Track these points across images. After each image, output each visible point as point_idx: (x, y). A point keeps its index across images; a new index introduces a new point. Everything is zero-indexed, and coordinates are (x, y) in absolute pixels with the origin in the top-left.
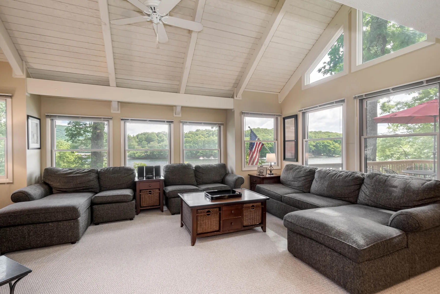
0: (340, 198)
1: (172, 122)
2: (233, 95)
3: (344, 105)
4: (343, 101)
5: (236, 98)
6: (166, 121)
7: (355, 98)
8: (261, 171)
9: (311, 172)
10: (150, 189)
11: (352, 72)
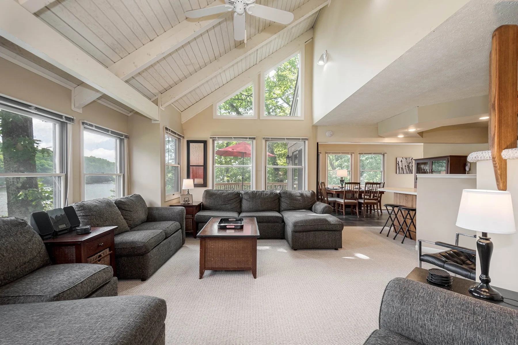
1: (73, 119)
2: (156, 102)
3: (254, 141)
4: (254, 138)
5: (161, 107)
6: (64, 117)
7: (264, 138)
8: (185, 199)
9: (238, 194)
10: (100, 252)
11: (260, 119)
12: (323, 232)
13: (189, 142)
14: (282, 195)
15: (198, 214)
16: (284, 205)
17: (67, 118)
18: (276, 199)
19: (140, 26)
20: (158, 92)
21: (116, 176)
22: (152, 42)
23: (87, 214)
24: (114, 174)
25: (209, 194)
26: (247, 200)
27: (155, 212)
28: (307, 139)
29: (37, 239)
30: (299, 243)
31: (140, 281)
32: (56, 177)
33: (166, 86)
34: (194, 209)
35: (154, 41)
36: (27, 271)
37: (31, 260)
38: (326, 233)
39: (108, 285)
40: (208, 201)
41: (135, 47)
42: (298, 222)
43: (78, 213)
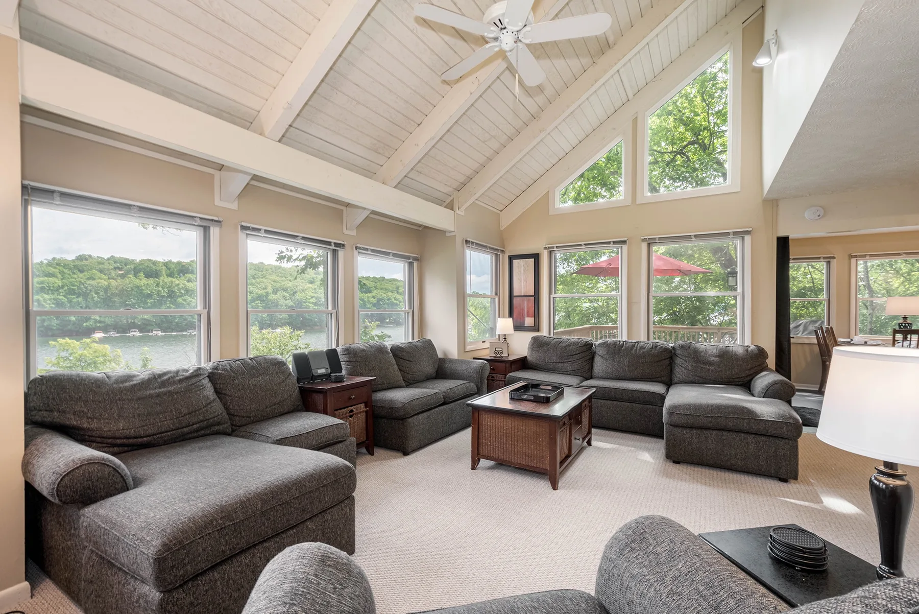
0: (650, 379)
1: (343, 245)
2: (450, 206)
3: (625, 247)
4: (624, 242)
5: (458, 212)
6: (332, 244)
7: (644, 240)
8: (497, 349)
9: (588, 346)
10: (351, 406)
11: (637, 203)
12: (743, 435)
13: (511, 258)
14: (678, 352)
15: (511, 374)
16: (679, 372)
17: (336, 245)
18: (664, 358)
19: (399, 112)
20: (451, 189)
21: (405, 313)
22: (421, 126)
23: (352, 360)
24: (402, 311)
25: (538, 344)
26: (602, 357)
27: (447, 365)
28: (748, 233)
29: (291, 381)
30: (681, 449)
31: (402, 455)
32: (329, 314)
33: (462, 179)
34: (508, 365)
35: (422, 123)
36: (277, 413)
37: (281, 402)
38: (751, 438)
39: (340, 445)
40: (535, 355)
41: (401, 140)
42: (680, 406)
43: (342, 358)
